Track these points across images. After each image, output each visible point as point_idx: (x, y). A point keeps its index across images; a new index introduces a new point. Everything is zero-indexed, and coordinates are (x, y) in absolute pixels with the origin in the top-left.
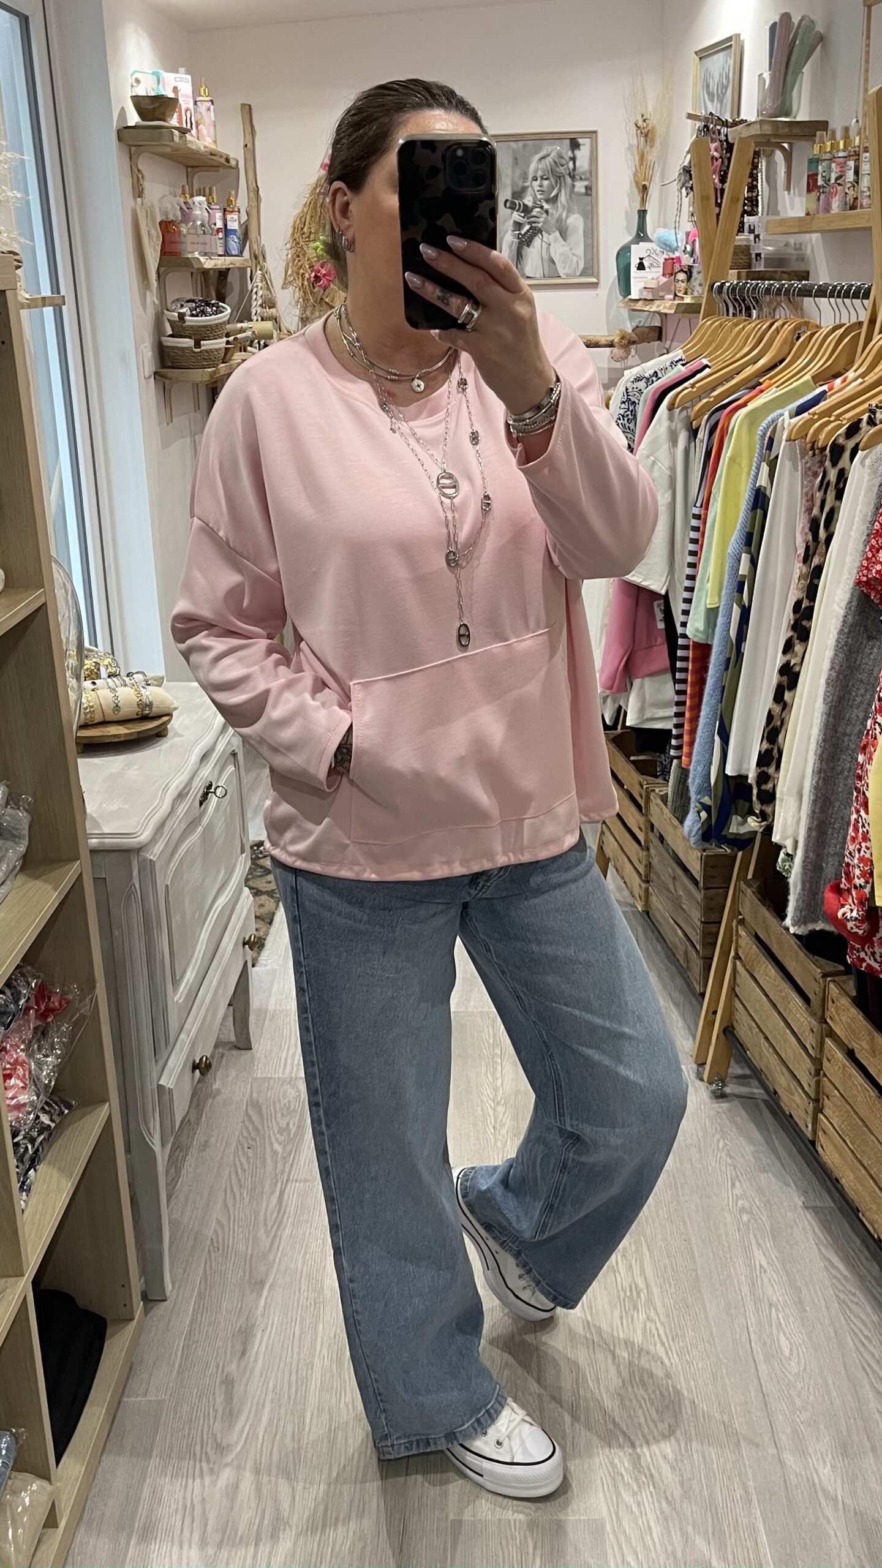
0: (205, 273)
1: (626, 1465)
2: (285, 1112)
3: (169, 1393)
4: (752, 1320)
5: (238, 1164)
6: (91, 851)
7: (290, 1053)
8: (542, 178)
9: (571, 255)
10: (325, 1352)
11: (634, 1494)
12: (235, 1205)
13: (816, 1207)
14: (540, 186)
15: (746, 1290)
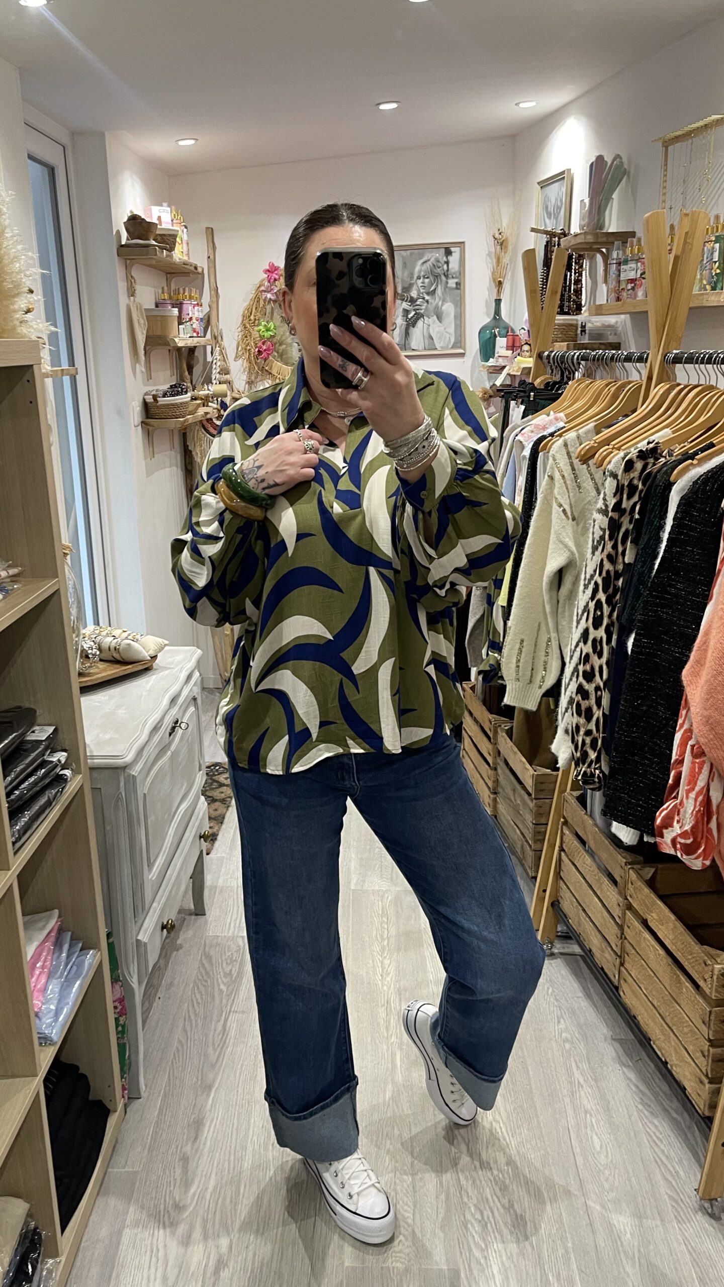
0: (179, 349)
1: (477, 1229)
2: (229, 961)
3: (141, 1166)
4: (572, 1122)
5: (194, 1000)
6: (90, 769)
7: (234, 918)
8: (424, 277)
9: (445, 333)
10: (255, 1138)
11: (482, 1250)
12: (191, 1030)
13: (622, 1039)
14: (423, 283)
15: (567, 1100)
